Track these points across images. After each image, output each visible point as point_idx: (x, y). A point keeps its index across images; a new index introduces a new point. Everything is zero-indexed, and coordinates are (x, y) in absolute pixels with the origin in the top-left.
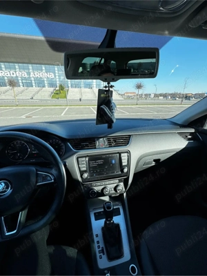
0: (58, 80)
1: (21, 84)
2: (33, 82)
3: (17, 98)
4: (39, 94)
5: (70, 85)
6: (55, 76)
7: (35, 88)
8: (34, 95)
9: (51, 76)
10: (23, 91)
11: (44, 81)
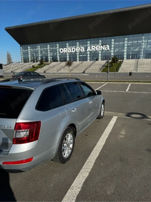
0: (112, 51)
1: (78, 58)
2: (88, 55)
3: (72, 72)
4: (91, 68)
5: (125, 56)
6: (110, 48)
7: (89, 62)
8: (86, 69)
9: (106, 48)
10: (78, 65)
11: (98, 54)
